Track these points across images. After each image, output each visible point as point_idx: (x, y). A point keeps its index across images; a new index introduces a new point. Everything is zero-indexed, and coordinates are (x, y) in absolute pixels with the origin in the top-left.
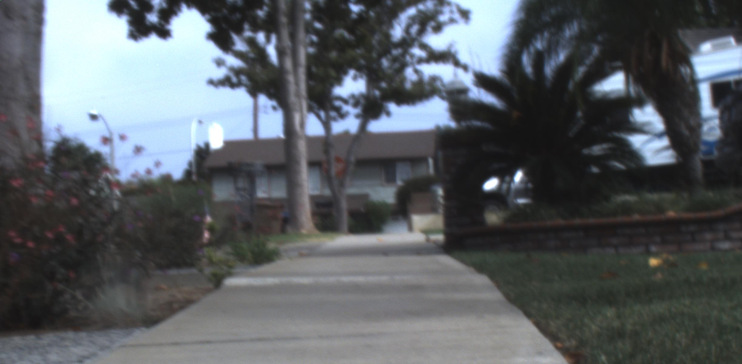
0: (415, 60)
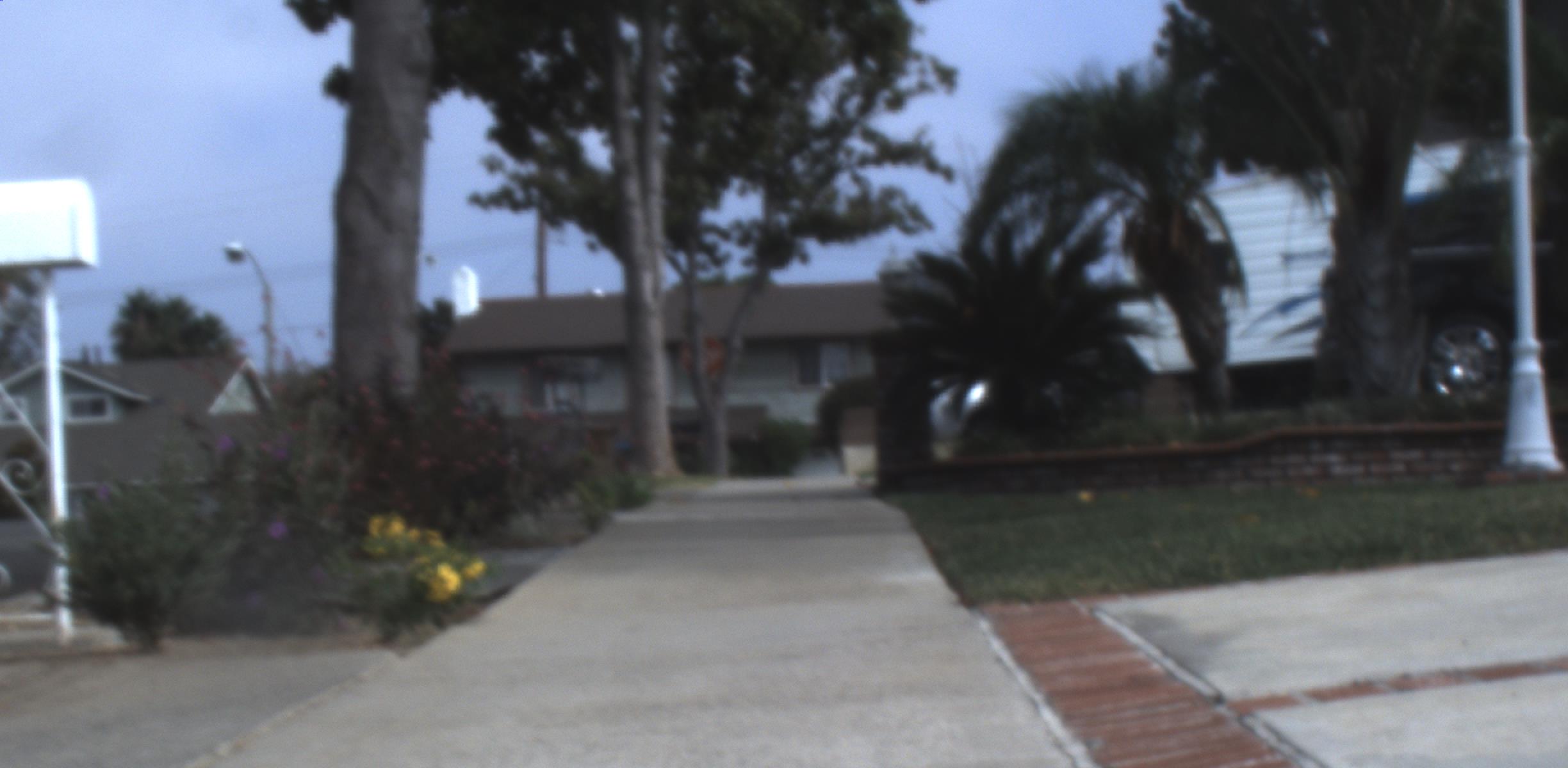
0: (854, 159)
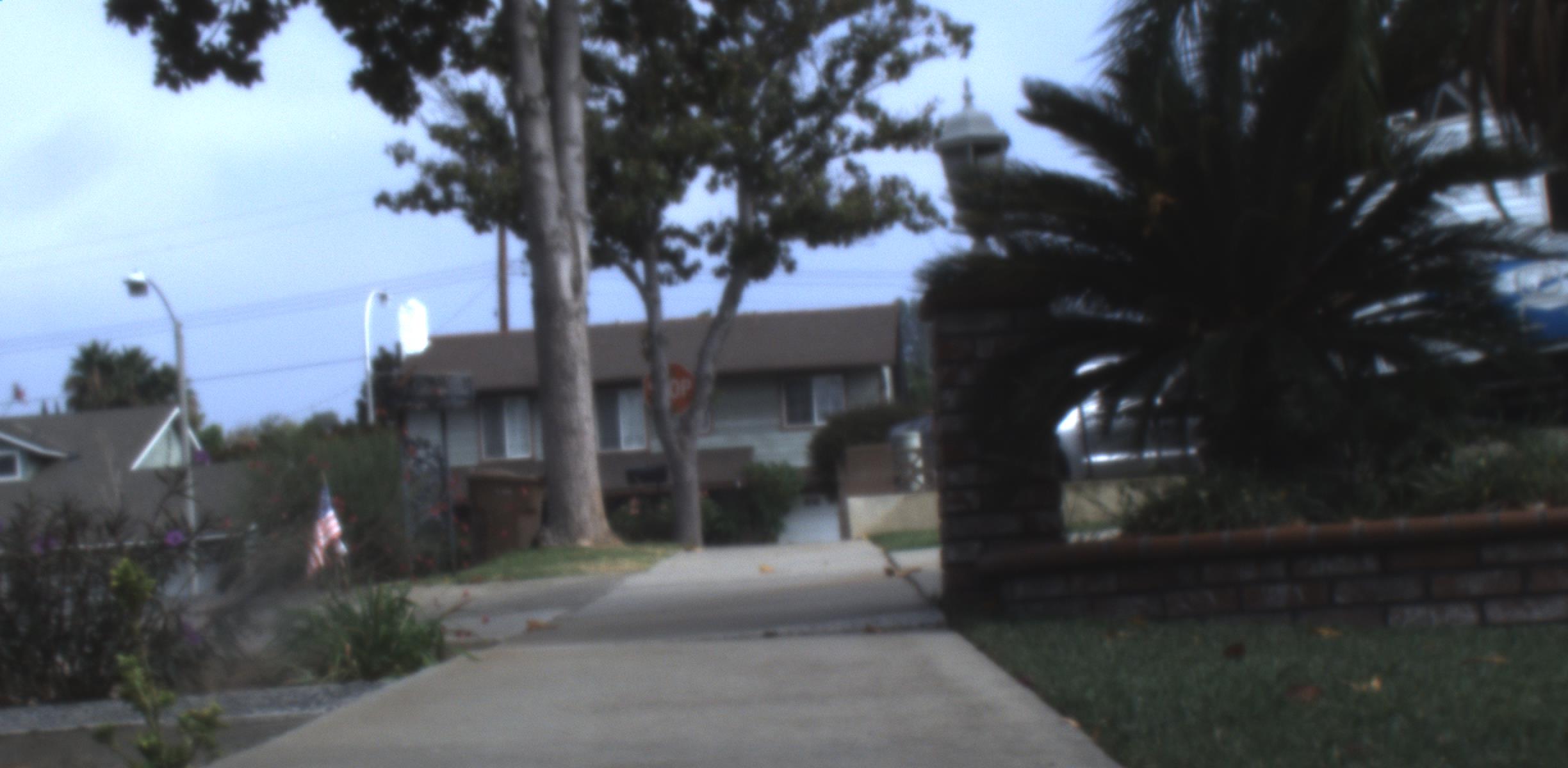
0: (849, 141)
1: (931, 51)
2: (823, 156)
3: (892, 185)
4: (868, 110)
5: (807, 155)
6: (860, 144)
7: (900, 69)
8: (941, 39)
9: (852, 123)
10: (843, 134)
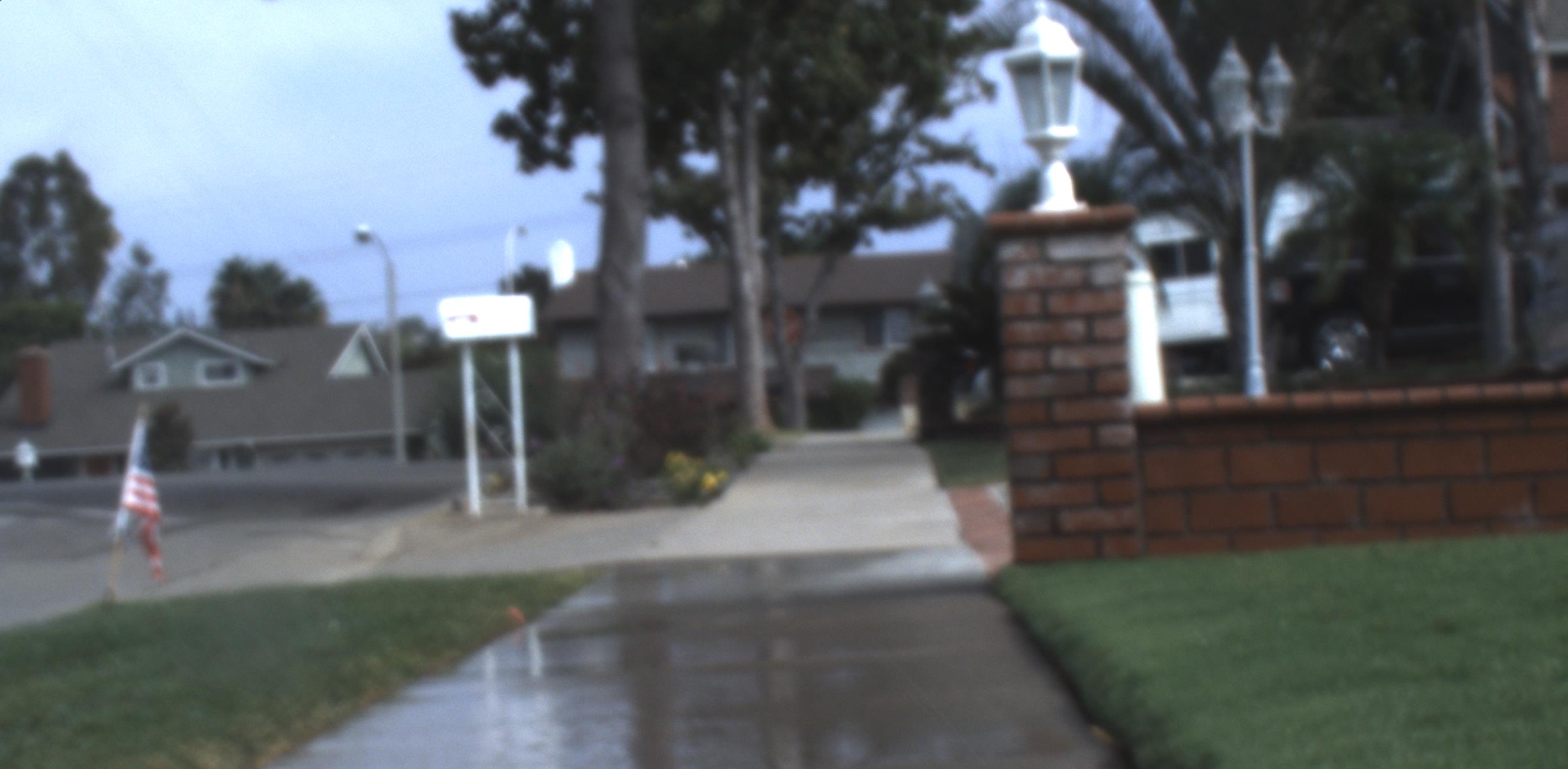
0: (911, 160)
1: (969, 99)
2: (892, 170)
3: (942, 188)
4: (924, 141)
5: (881, 167)
6: (920, 161)
7: (945, 112)
8: (976, 90)
9: (913, 148)
10: (906, 154)
